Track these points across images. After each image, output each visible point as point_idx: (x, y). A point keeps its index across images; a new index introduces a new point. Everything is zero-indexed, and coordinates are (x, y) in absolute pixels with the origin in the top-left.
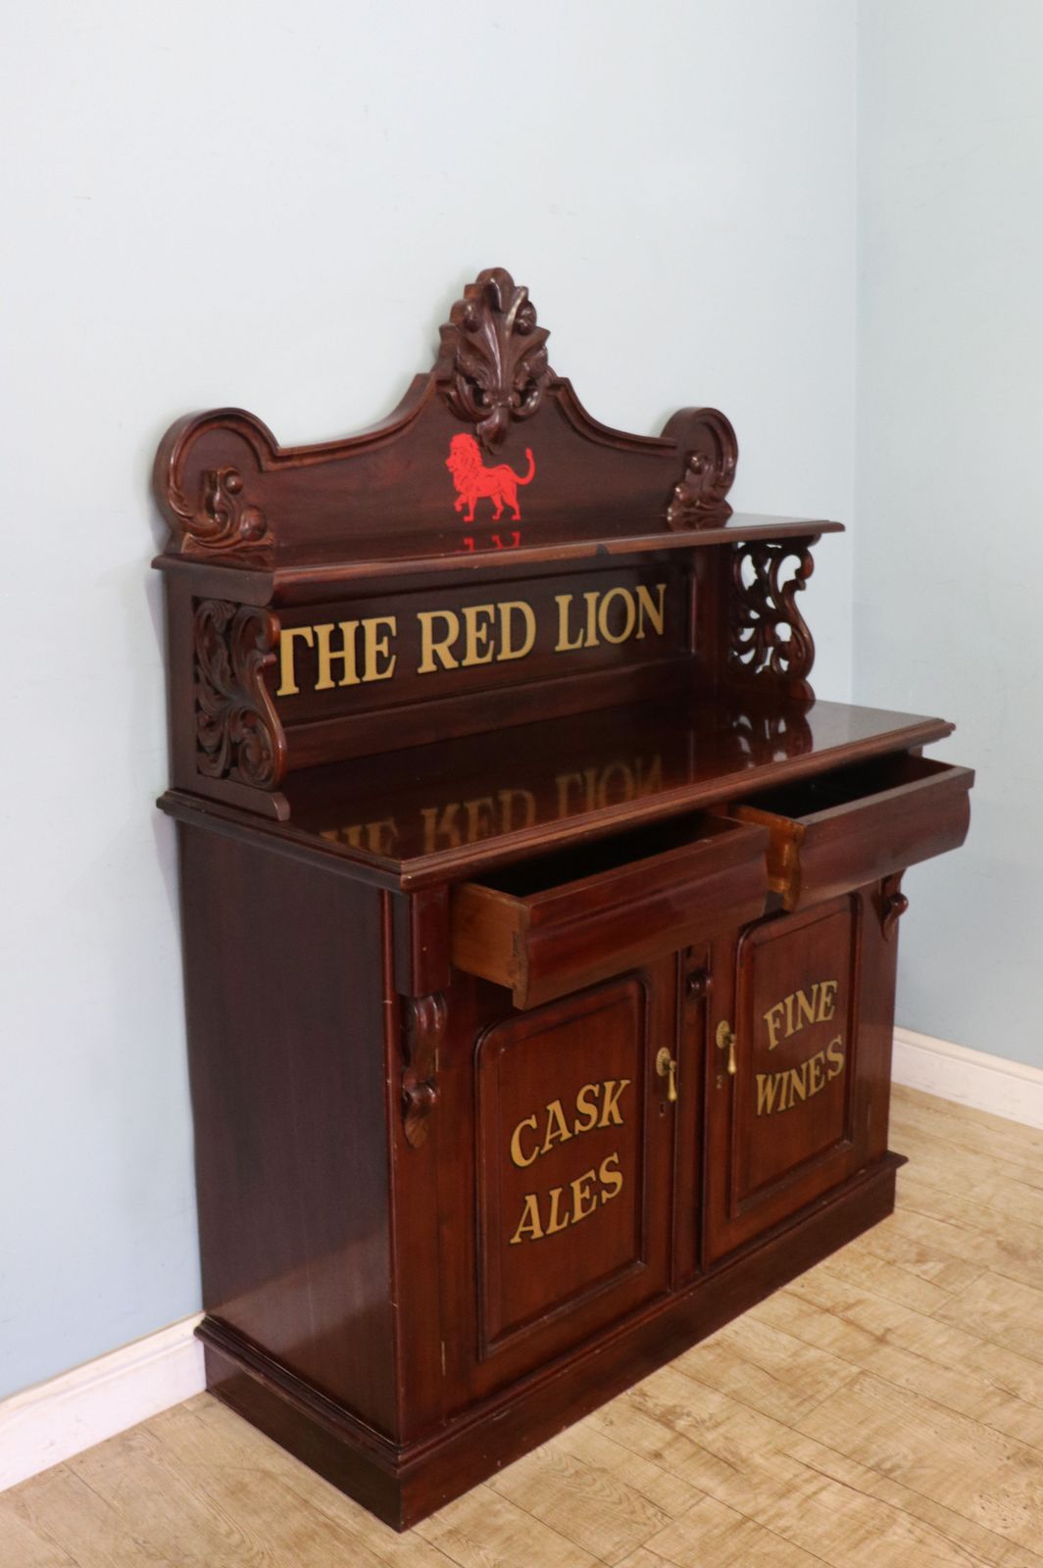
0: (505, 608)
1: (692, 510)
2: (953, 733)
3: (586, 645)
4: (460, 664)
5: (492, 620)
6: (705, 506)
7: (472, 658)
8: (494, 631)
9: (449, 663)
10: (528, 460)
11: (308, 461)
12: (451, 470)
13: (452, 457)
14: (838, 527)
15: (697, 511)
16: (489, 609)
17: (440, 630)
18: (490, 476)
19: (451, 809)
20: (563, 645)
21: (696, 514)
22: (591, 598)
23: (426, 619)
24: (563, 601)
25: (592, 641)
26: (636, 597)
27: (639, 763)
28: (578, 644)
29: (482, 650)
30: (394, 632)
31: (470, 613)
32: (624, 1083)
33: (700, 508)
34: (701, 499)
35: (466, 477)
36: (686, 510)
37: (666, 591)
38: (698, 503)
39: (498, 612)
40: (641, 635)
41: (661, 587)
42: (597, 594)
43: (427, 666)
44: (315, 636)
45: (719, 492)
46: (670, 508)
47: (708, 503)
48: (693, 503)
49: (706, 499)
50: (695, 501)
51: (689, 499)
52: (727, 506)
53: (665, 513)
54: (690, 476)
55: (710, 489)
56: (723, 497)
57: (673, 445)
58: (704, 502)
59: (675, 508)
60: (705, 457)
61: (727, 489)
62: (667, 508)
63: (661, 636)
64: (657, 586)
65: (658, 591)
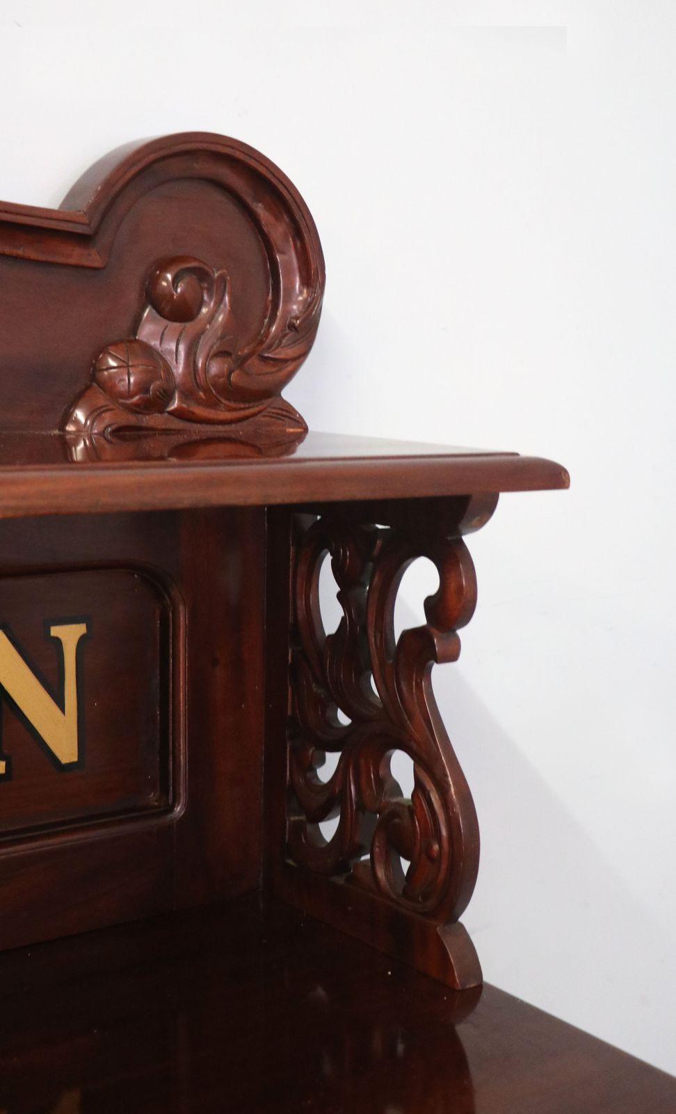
1: (153, 420)
6: (200, 411)
14: (547, 477)
15: (177, 424)
21: (166, 432)
33: (178, 414)
34: (187, 394)
36: (132, 419)
38: (175, 404)
45: (259, 374)
46: (80, 415)
47: (212, 404)
48: (157, 403)
49: (207, 391)
50: (168, 397)
51: (143, 388)
52: (289, 415)
53: (62, 428)
54: (150, 330)
55: (214, 368)
56: (272, 392)
57: (79, 229)
58: (199, 402)
59: (94, 414)
60: (201, 274)
61: (290, 368)
62: (67, 417)
63: (71, 765)
64: (55, 631)
65: (57, 642)
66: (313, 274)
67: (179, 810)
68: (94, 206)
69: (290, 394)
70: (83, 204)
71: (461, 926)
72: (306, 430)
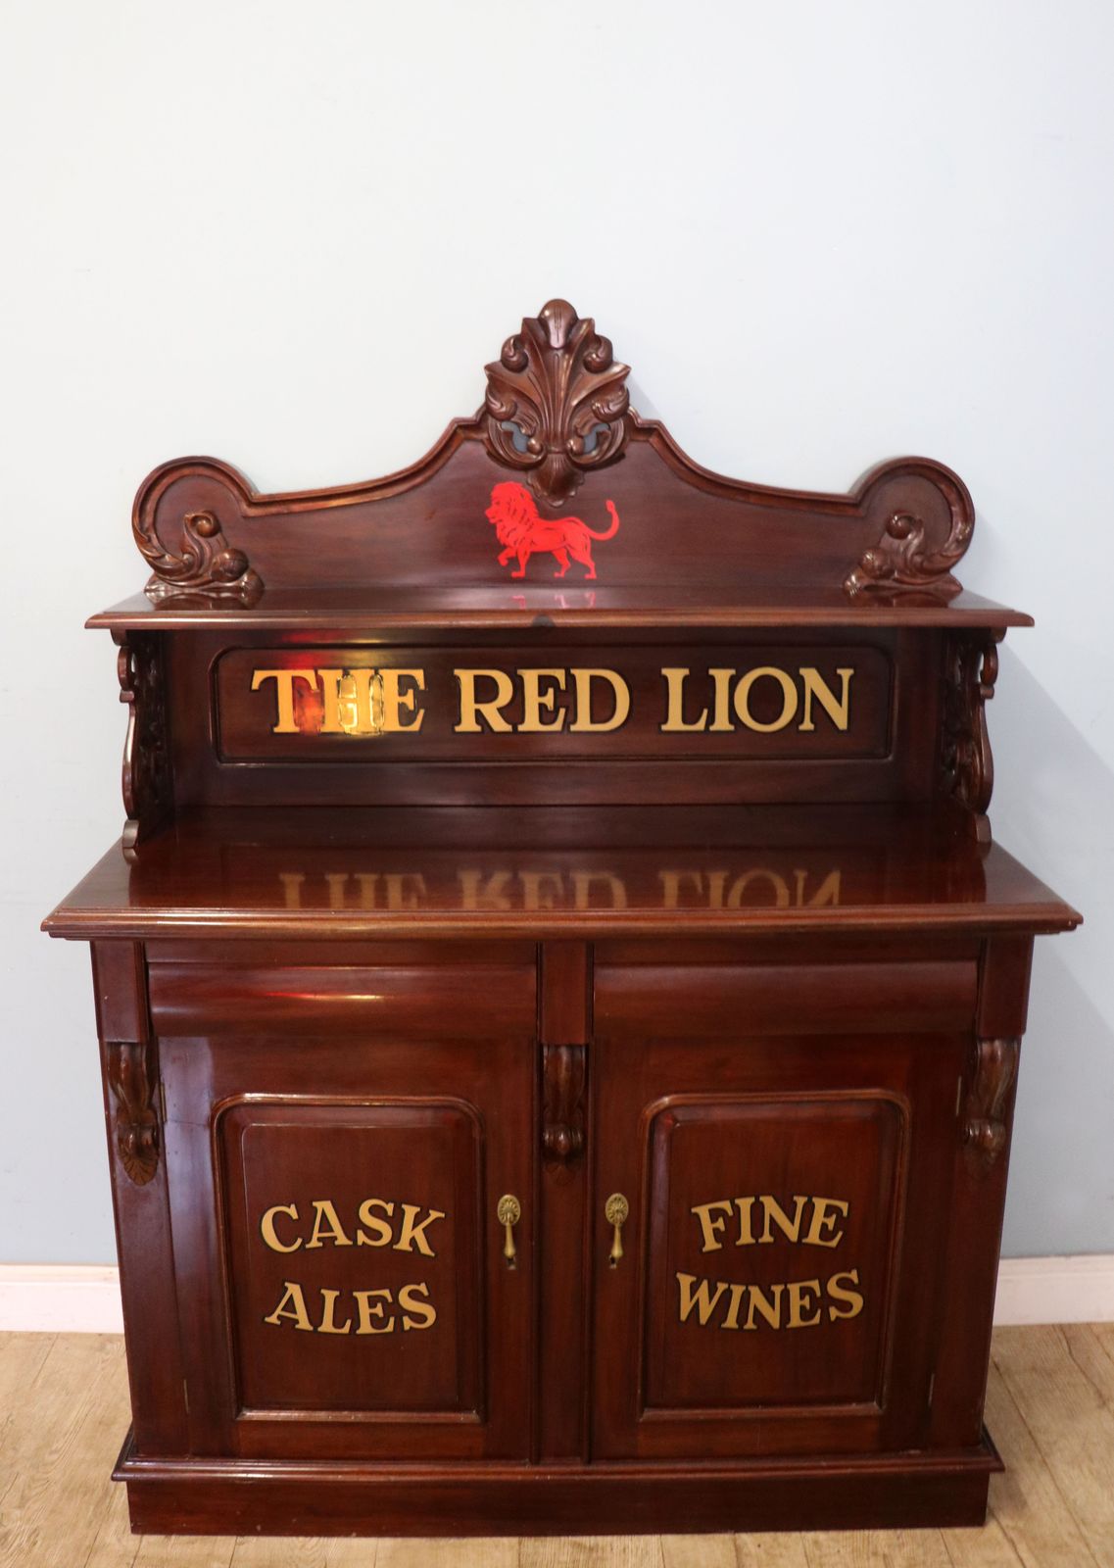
0: (583, 677)
1: (887, 582)
2: (1079, 927)
3: (712, 728)
4: (515, 728)
5: (563, 686)
6: (906, 579)
7: (531, 723)
8: (567, 698)
9: (499, 725)
10: (610, 514)
11: (296, 507)
12: (492, 521)
13: (494, 507)
14: (1026, 621)
16: (560, 674)
17: (486, 690)
18: (548, 529)
19: (500, 879)
20: (675, 722)
21: (890, 588)
22: (722, 676)
23: (466, 678)
24: (675, 677)
25: (722, 723)
26: (800, 683)
27: (801, 876)
28: (700, 725)
29: (546, 715)
30: (422, 686)
31: (530, 678)
32: (434, 1215)
33: (896, 580)
34: (901, 572)
35: (515, 529)
36: (873, 582)
37: (851, 679)
38: (896, 575)
39: (571, 680)
40: (807, 725)
41: (846, 674)
42: (732, 672)
43: (468, 724)
44: (320, 682)
45: (939, 563)
46: (853, 578)
47: (914, 576)
48: (887, 575)
49: (911, 571)
50: (891, 572)
51: (880, 568)
52: (953, 581)
53: (844, 584)
54: (887, 541)
55: (918, 559)
56: (947, 570)
57: (851, 501)
58: (907, 575)
59: (858, 579)
60: (910, 519)
61: (954, 560)
62: (848, 578)
63: (843, 731)
64: (840, 671)
65: (840, 677)
66: (968, 516)
67: (890, 758)
68: (860, 491)
69: (955, 572)
70: (856, 491)
71: (987, 817)
72: (962, 589)
